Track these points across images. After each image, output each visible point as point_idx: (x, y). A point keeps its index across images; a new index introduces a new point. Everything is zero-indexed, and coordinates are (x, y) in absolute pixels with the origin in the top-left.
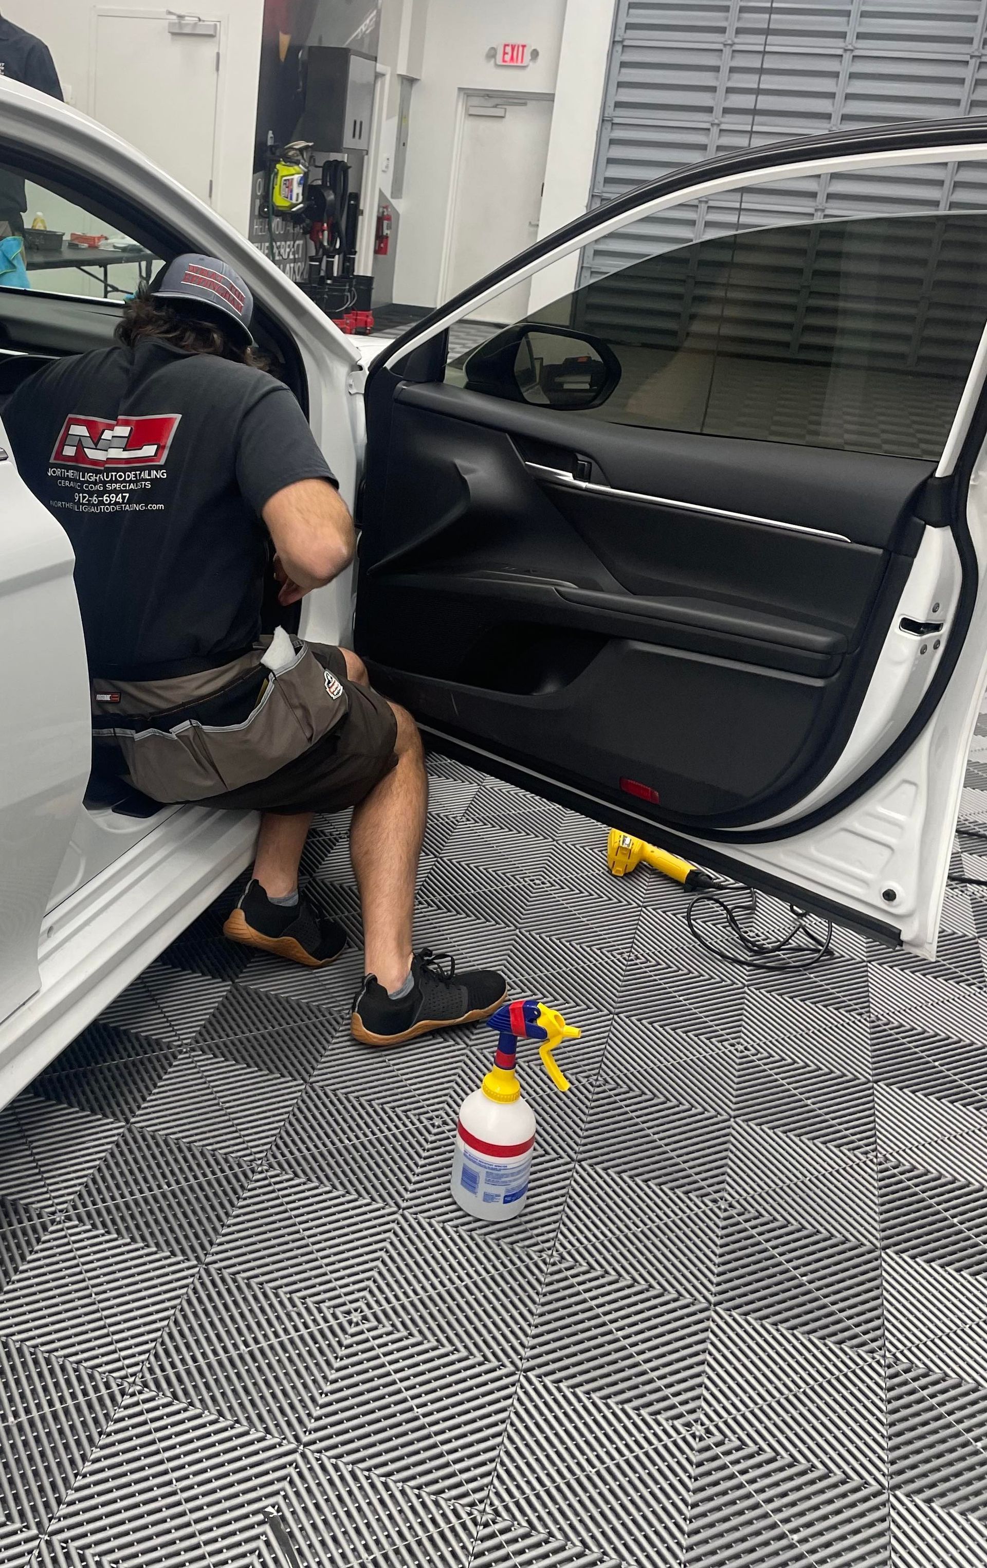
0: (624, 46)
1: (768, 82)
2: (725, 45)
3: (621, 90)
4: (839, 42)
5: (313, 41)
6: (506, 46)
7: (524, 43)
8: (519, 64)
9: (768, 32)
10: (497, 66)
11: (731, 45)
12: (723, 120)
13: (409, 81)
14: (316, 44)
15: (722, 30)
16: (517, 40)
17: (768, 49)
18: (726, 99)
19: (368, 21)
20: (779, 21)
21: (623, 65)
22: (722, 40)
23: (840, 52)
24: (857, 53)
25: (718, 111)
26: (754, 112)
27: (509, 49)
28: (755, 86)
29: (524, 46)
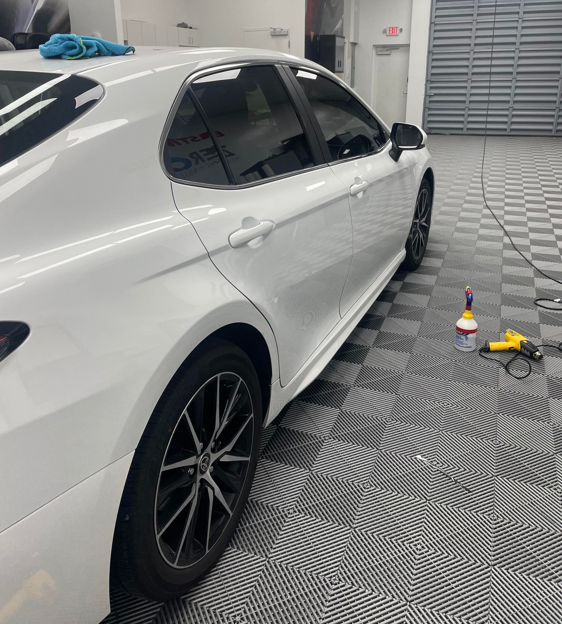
0: (435, 24)
1: (497, 33)
2: (473, 20)
3: (435, 41)
4: (517, 16)
5: (321, 33)
6: (390, 28)
7: (396, 26)
8: (395, 34)
9: (495, 14)
10: (387, 35)
11: (476, 20)
12: (475, 48)
13: (354, 44)
14: (322, 34)
15: (472, 15)
16: (395, 26)
17: (496, 20)
18: (475, 40)
19: (339, 24)
20: (499, 10)
21: (435, 31)
22: (472, 19)
23: (517, 19)
24: (524, 19)
25: (473, 45)
26: (493, 44)
27: (391, 29)
28: (492, 34)
29: (397, 27)
